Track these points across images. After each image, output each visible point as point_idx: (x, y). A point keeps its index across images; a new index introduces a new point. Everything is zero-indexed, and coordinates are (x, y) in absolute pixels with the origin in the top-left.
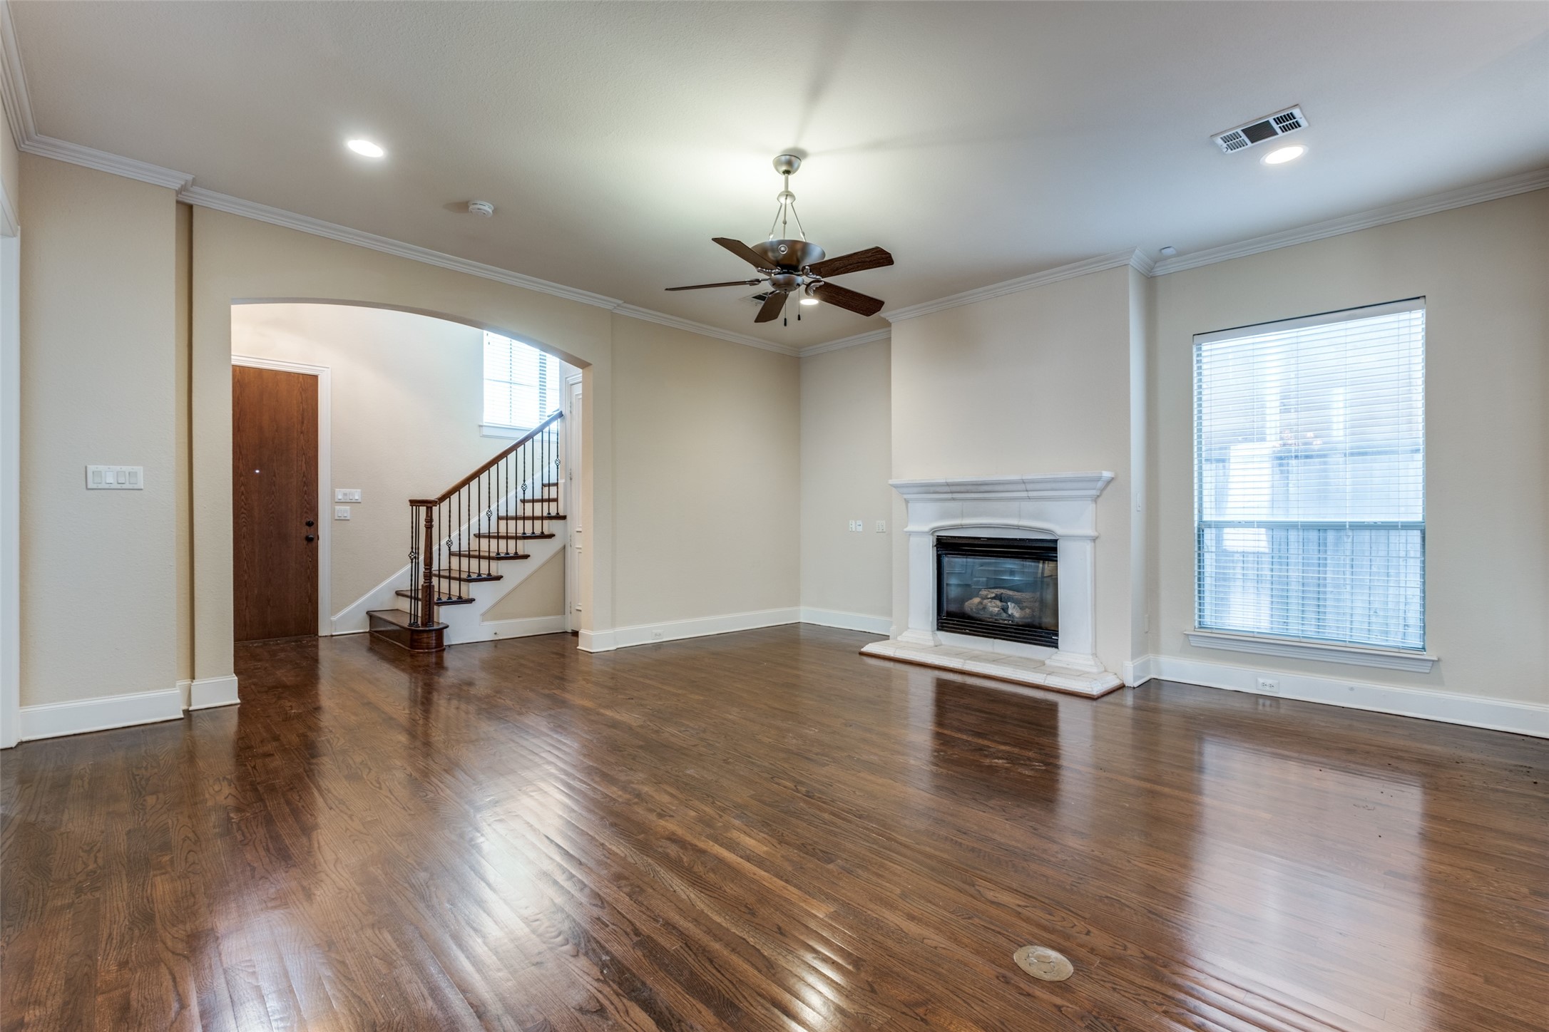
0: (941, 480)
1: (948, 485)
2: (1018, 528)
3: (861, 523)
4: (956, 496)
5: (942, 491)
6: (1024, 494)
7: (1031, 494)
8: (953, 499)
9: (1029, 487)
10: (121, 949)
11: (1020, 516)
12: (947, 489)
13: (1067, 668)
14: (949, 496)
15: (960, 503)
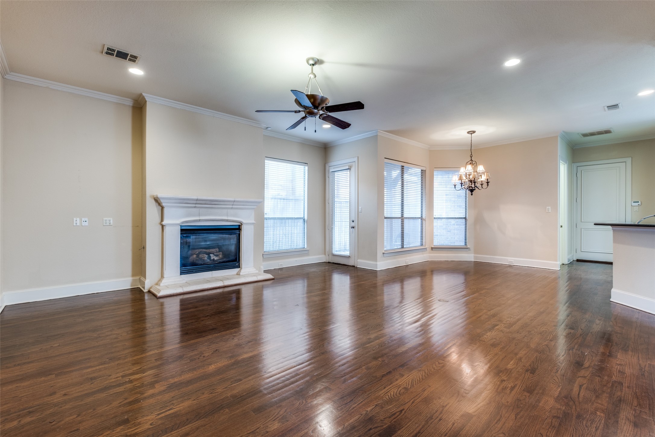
0: (195, 198)
1: (197, 200)
2: (227, 221)
3: (87, 219)
4: (197, 205)
5: (191, 203)
6: (231, 206)
7: (234, 206)
8: (195, 207)
9: (235, 203)
10: (593, 420)
11: (227, 216)
12: (195, 202)
13: (248, 274)
14: (194, 205)
15: (198, 209)
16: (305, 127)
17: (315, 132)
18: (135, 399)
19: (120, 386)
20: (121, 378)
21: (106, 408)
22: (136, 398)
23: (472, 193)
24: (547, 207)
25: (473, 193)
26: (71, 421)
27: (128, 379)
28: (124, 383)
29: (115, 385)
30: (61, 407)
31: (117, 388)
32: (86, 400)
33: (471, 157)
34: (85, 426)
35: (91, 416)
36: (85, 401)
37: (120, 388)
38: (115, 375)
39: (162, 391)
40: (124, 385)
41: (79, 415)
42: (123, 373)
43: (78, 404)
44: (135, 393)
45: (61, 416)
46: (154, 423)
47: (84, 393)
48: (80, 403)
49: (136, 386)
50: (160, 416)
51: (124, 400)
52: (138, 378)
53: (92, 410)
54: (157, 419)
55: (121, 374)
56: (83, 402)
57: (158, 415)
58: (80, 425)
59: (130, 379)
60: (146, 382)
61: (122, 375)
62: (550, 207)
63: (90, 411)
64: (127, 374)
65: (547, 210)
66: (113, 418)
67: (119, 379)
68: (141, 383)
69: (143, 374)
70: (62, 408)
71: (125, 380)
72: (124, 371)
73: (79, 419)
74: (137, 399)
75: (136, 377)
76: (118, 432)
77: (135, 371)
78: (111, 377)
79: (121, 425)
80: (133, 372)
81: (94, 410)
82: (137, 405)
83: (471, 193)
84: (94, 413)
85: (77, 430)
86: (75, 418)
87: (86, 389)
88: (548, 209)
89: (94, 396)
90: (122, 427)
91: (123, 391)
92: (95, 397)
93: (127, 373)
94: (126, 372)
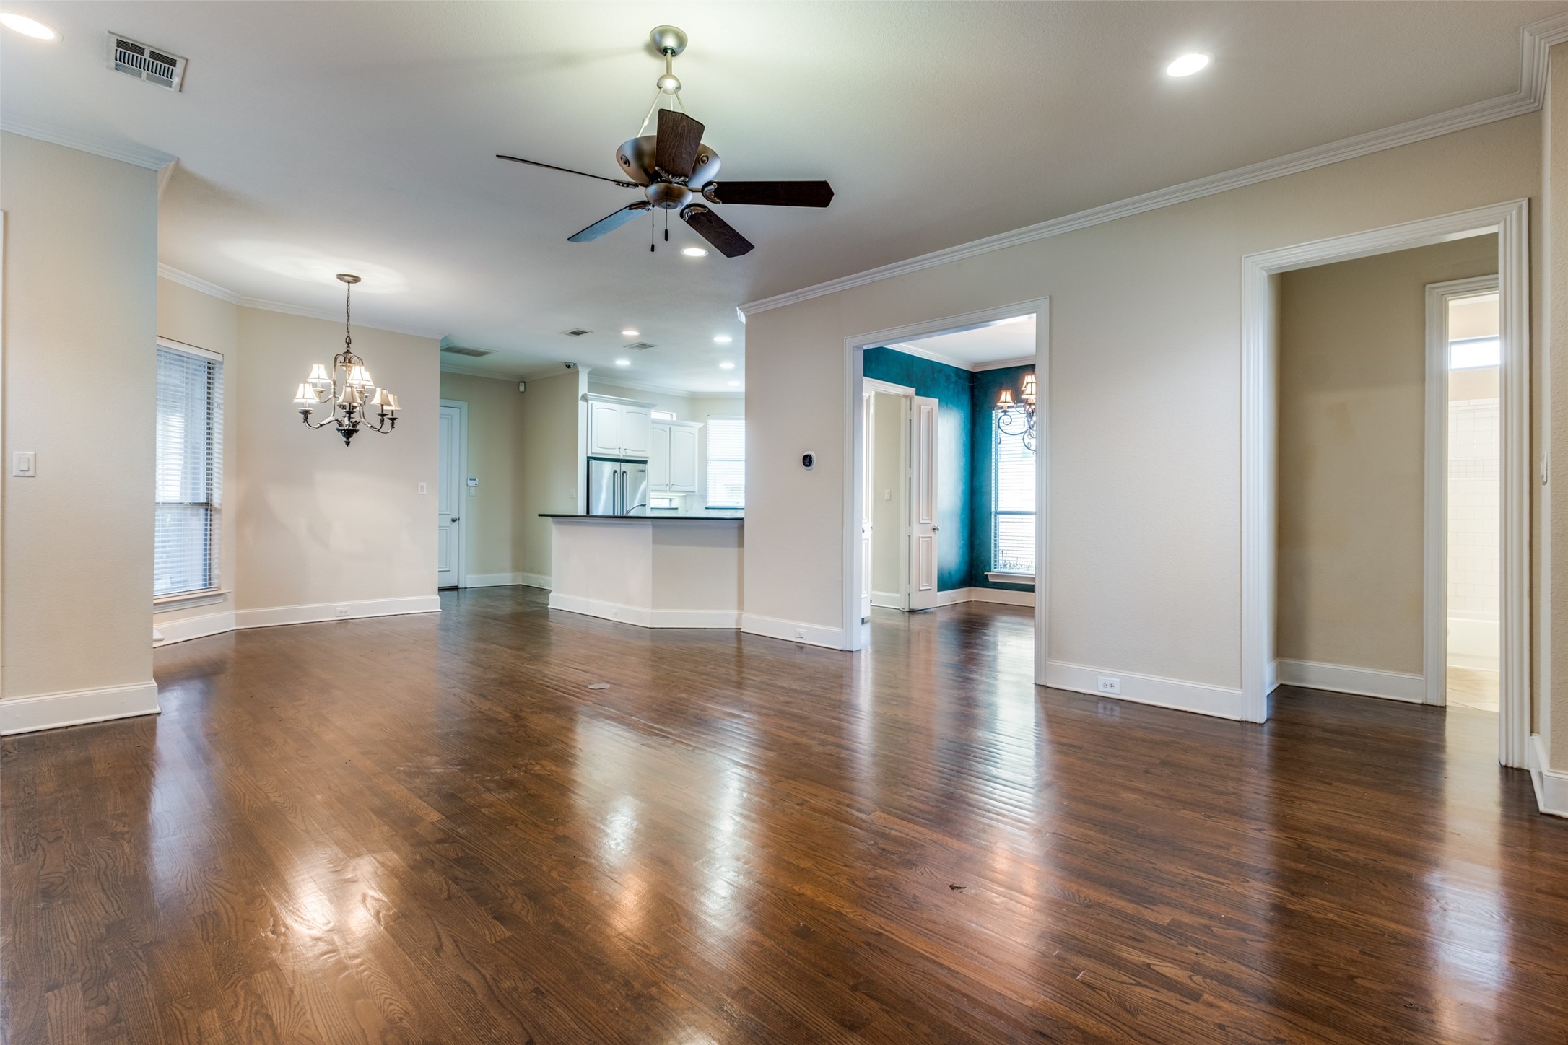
16: (666, 231)
17: (653, 249)
18: (1228, 929)
19: (1228, 976)
20: (1206, 996)
21: (1292, 952)
22: (1224, 929)
23: (348, 438)
25: (350, 439)
26: (1370, 978)
27: (1194, 978)
28: (1211, 978)
29: (1236, 988)
30: (1385, 1029)
31: (1237, 979)
32: (1320, 1001)
33: (348, 344)
34: (1348, 949)
35: (1328, 957)
36: (1325, 1000)
37: (1230, 972)
38: (1207, 1019)
39: (1173, 907)
40: (1219, 971)
41: (1352, 978)
42: (1184, 1007)
43: (1344, 1007)
44: (1217, 937)
45: (1389, 1005)
46: (1242, 880)
47: (1315, 1025)
48: (1337, 1003)
49: (1199, 948)
50: (1225, 881)
51: (1248, 942)
52: (1173, 963)
53: (1321, 968)
54: (1231, 881)
55: (1193, 1008)
56: (1331, 1001)
57: (1223, 884)
58: (1356, 958)
59: (1190, 977)
60: (1172, 941)
61: (1193, 1002)
63: (1326, 970)
64: (1181, 995)
66: (1293, 928)
67: (1211, 999)
68: (1183, 947)
69: (1152, 967)
70: (1385, 1024)
71: (1203, 984)
72: (1178, 1011)
73: (1353, 969)
74: (1225, 926)
75: (1173, 971)
76: (1301, 905)
77: (1157, 988)
78: (1222, 1020)
79: (1289, 909)
80: (1162, 990)
81: (1316, 966)
82: (1238, 917)
83: (345, 439)
84: (1320, 961)
85: (1364, 953)
86: (1362, 978)
87: (1305, 1034)
88: (422, 487)
89: (1298, 998)
90: (1290, 906)
91: (1233, 959)
92: (1298, 994)
93: (1179, 997)
94: (1173, 1002)
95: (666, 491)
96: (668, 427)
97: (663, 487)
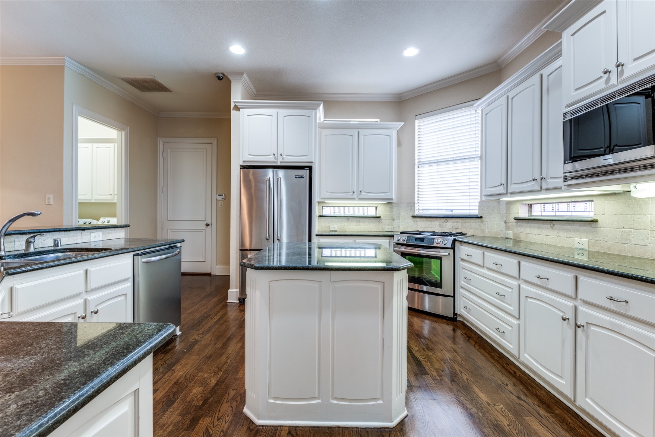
24: (47, 196)
62: (51, 196)
65: (47, 201)
88: (49, 198)
95: (354, 199)
96: (356, 131)
97: (349, 195)
